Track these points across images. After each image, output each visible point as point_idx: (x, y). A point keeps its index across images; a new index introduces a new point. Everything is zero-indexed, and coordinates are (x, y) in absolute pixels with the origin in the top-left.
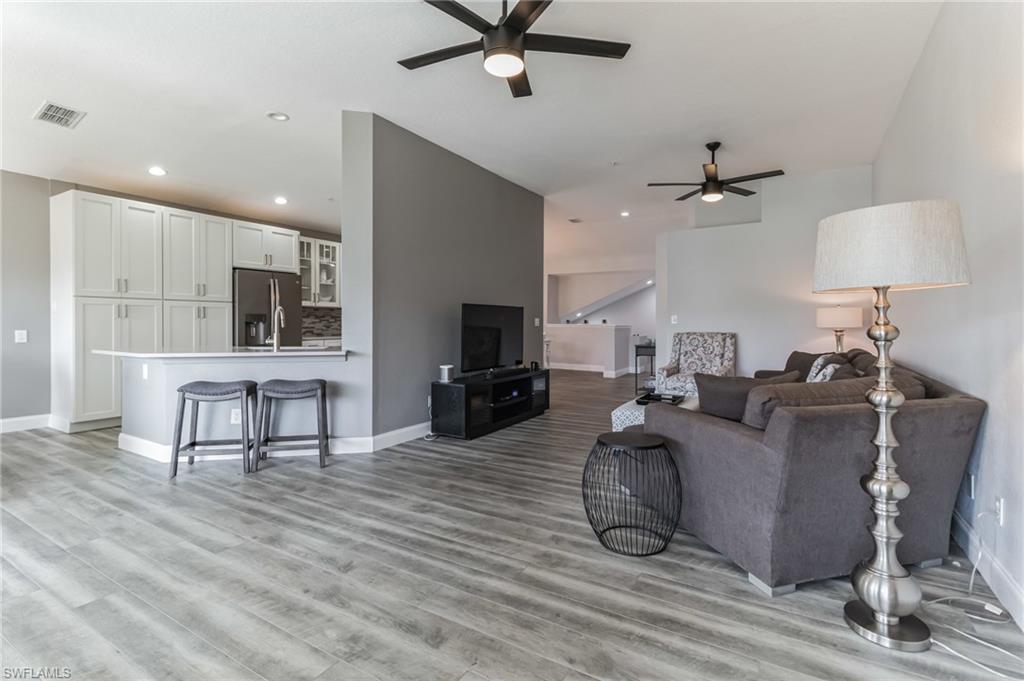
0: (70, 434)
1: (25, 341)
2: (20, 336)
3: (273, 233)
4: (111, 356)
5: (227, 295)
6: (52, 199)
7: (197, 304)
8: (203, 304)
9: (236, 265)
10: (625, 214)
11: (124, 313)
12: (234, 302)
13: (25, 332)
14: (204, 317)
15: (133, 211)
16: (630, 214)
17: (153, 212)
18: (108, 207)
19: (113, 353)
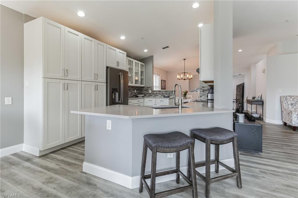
0: (40, 157)
1: (11, 103)
2: (8, 101)
3: (119, 52)
4: (77, 114)
5: (104, 80)
6: (25, 24)
7: (94, 84)
8: (97, 84)
9: (108, 65)
10: (240, 51)
11: (66, 87)
12: (107, 83)
13: (10, 98)
14: (97, 90)
15: (70, 34)
16: (242, 50)
17: (78, 35)
18: (59, 29)
19: (80, 113)
